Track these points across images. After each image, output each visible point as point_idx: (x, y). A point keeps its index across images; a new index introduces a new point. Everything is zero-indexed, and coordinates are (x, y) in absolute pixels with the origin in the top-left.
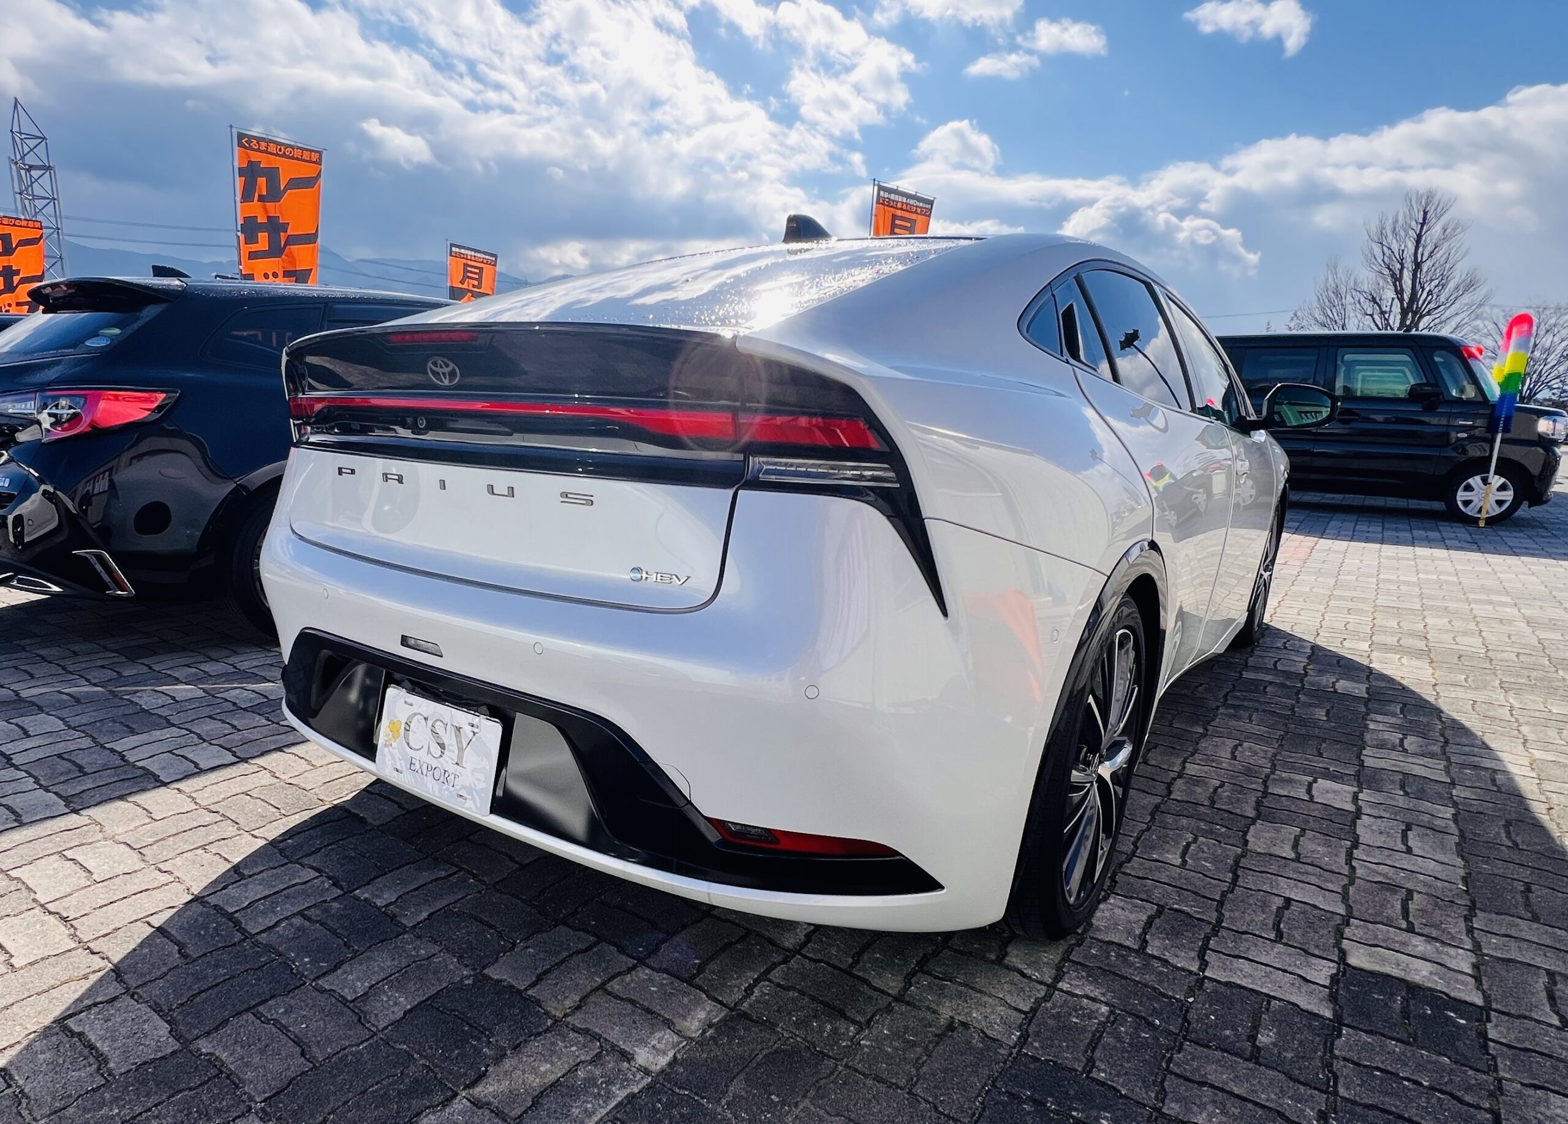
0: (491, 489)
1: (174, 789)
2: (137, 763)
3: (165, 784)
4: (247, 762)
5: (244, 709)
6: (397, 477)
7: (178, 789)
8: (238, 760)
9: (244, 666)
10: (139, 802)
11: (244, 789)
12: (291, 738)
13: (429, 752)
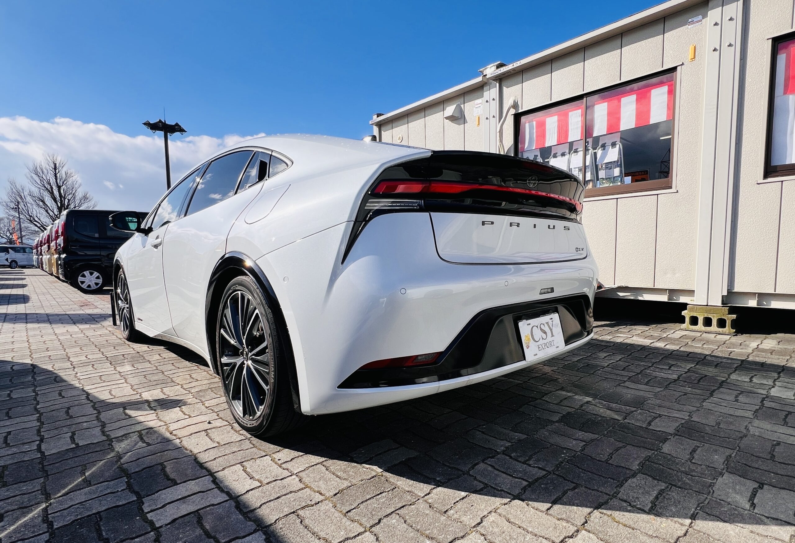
6: (516, 224)
13: (543, 338)
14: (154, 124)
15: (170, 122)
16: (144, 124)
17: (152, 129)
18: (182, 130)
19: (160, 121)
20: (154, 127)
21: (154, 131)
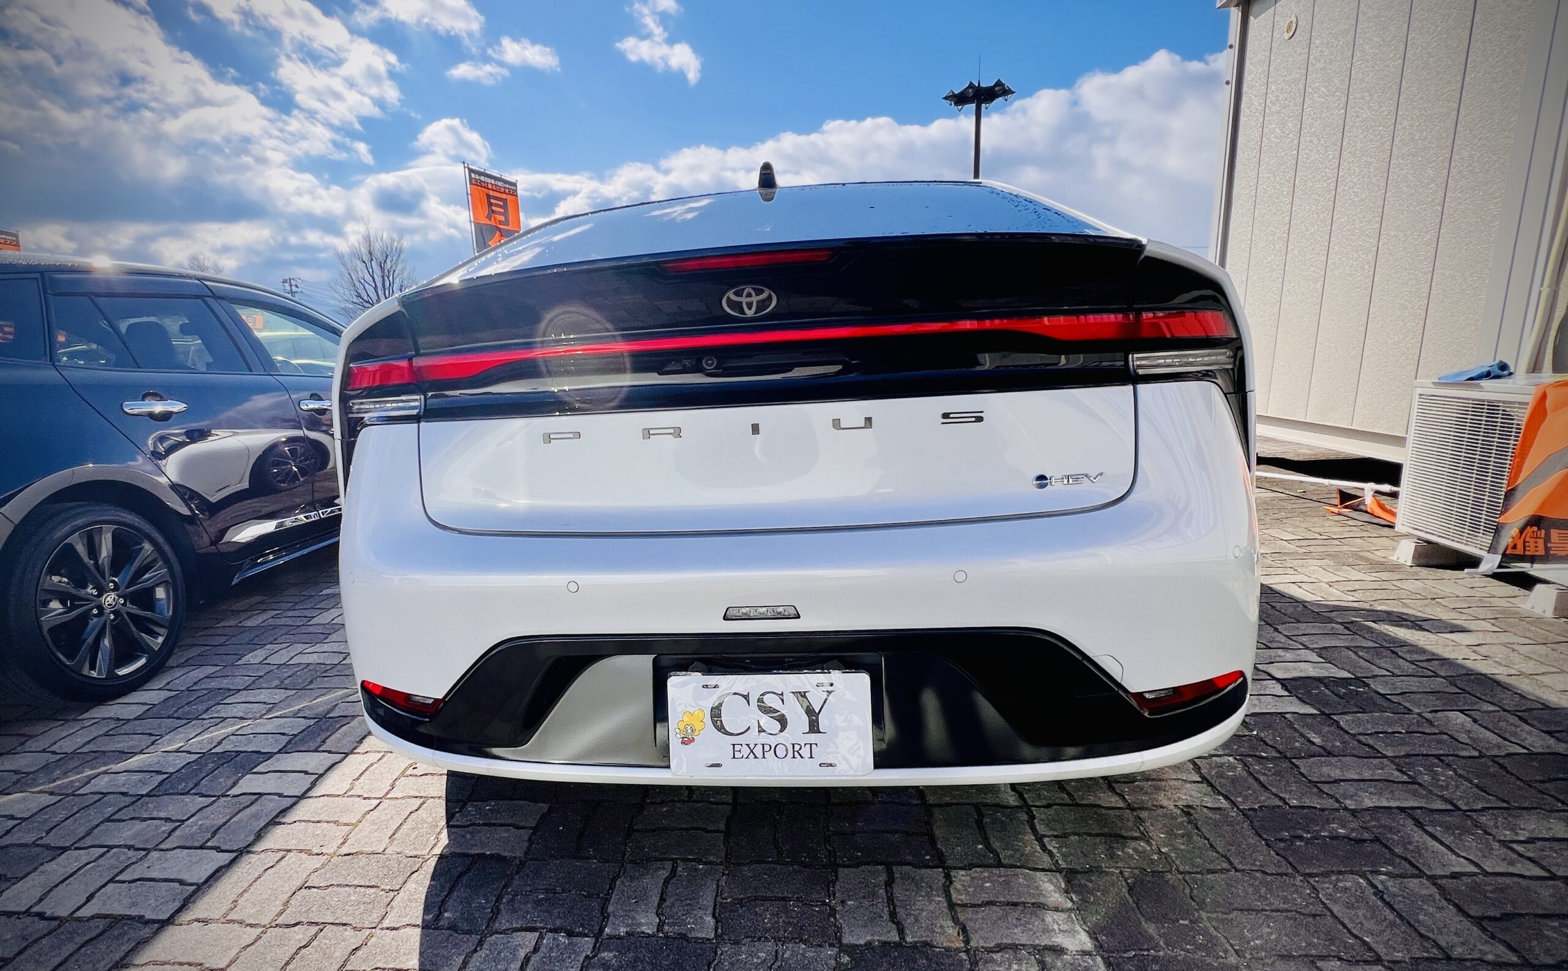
0: (836, 424)
1: (190, 923)
2: (79, 914)
3: (169, 921)
4: (249, 852)
5: (148, 795)
6: (672, 431)
7: (198, 920)
8: (233, 855)
9: (67, 746)
10: (162, 958)
11: (299, 883)
12: (271, 806)
13: (761, 730)
14: (962, 93)
15: (987, 83)
16: (946, 98)
17: (956, 104)
18: (1006, 92)
19: (971, 86)
20: (960, 99)
21: (960, 107)
